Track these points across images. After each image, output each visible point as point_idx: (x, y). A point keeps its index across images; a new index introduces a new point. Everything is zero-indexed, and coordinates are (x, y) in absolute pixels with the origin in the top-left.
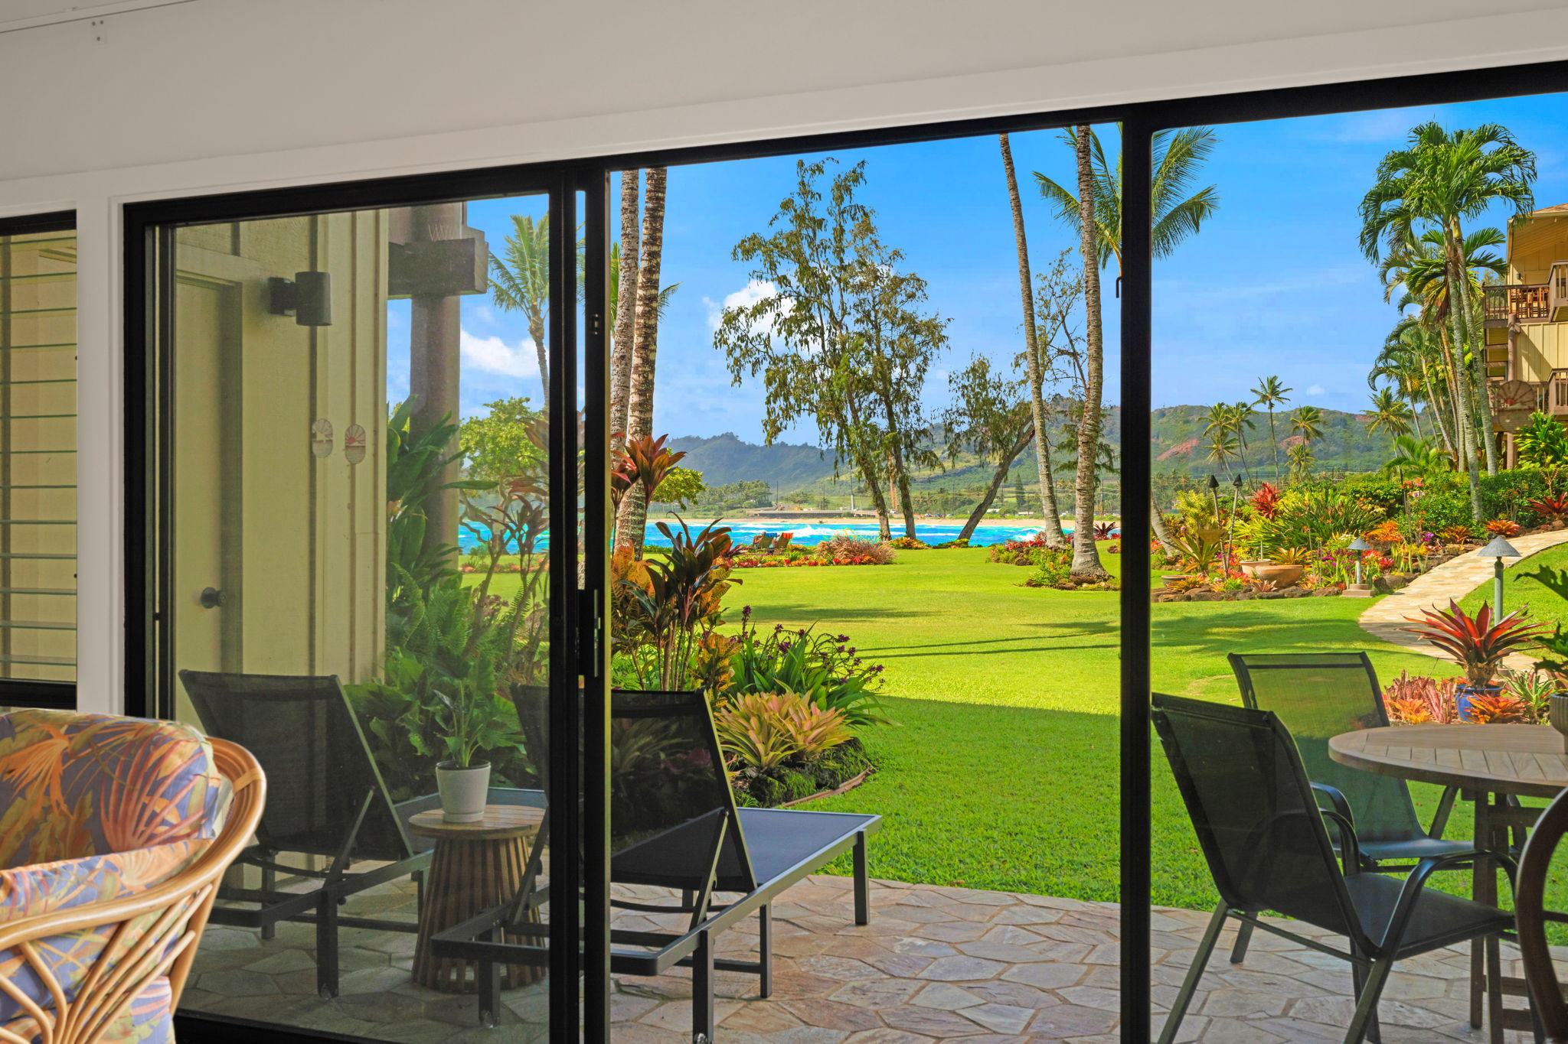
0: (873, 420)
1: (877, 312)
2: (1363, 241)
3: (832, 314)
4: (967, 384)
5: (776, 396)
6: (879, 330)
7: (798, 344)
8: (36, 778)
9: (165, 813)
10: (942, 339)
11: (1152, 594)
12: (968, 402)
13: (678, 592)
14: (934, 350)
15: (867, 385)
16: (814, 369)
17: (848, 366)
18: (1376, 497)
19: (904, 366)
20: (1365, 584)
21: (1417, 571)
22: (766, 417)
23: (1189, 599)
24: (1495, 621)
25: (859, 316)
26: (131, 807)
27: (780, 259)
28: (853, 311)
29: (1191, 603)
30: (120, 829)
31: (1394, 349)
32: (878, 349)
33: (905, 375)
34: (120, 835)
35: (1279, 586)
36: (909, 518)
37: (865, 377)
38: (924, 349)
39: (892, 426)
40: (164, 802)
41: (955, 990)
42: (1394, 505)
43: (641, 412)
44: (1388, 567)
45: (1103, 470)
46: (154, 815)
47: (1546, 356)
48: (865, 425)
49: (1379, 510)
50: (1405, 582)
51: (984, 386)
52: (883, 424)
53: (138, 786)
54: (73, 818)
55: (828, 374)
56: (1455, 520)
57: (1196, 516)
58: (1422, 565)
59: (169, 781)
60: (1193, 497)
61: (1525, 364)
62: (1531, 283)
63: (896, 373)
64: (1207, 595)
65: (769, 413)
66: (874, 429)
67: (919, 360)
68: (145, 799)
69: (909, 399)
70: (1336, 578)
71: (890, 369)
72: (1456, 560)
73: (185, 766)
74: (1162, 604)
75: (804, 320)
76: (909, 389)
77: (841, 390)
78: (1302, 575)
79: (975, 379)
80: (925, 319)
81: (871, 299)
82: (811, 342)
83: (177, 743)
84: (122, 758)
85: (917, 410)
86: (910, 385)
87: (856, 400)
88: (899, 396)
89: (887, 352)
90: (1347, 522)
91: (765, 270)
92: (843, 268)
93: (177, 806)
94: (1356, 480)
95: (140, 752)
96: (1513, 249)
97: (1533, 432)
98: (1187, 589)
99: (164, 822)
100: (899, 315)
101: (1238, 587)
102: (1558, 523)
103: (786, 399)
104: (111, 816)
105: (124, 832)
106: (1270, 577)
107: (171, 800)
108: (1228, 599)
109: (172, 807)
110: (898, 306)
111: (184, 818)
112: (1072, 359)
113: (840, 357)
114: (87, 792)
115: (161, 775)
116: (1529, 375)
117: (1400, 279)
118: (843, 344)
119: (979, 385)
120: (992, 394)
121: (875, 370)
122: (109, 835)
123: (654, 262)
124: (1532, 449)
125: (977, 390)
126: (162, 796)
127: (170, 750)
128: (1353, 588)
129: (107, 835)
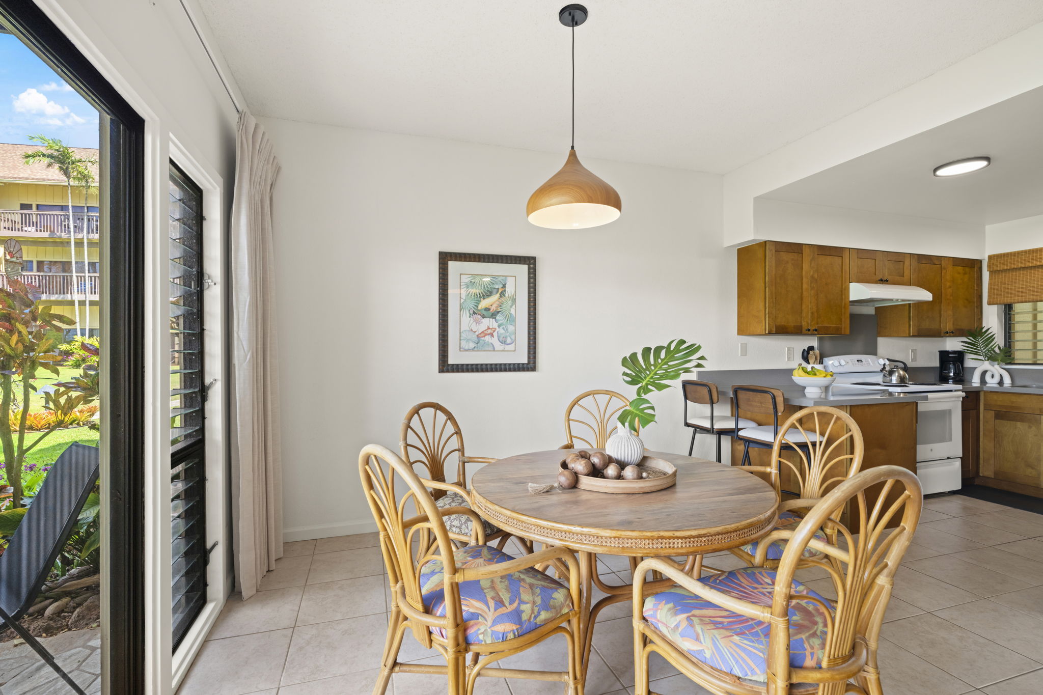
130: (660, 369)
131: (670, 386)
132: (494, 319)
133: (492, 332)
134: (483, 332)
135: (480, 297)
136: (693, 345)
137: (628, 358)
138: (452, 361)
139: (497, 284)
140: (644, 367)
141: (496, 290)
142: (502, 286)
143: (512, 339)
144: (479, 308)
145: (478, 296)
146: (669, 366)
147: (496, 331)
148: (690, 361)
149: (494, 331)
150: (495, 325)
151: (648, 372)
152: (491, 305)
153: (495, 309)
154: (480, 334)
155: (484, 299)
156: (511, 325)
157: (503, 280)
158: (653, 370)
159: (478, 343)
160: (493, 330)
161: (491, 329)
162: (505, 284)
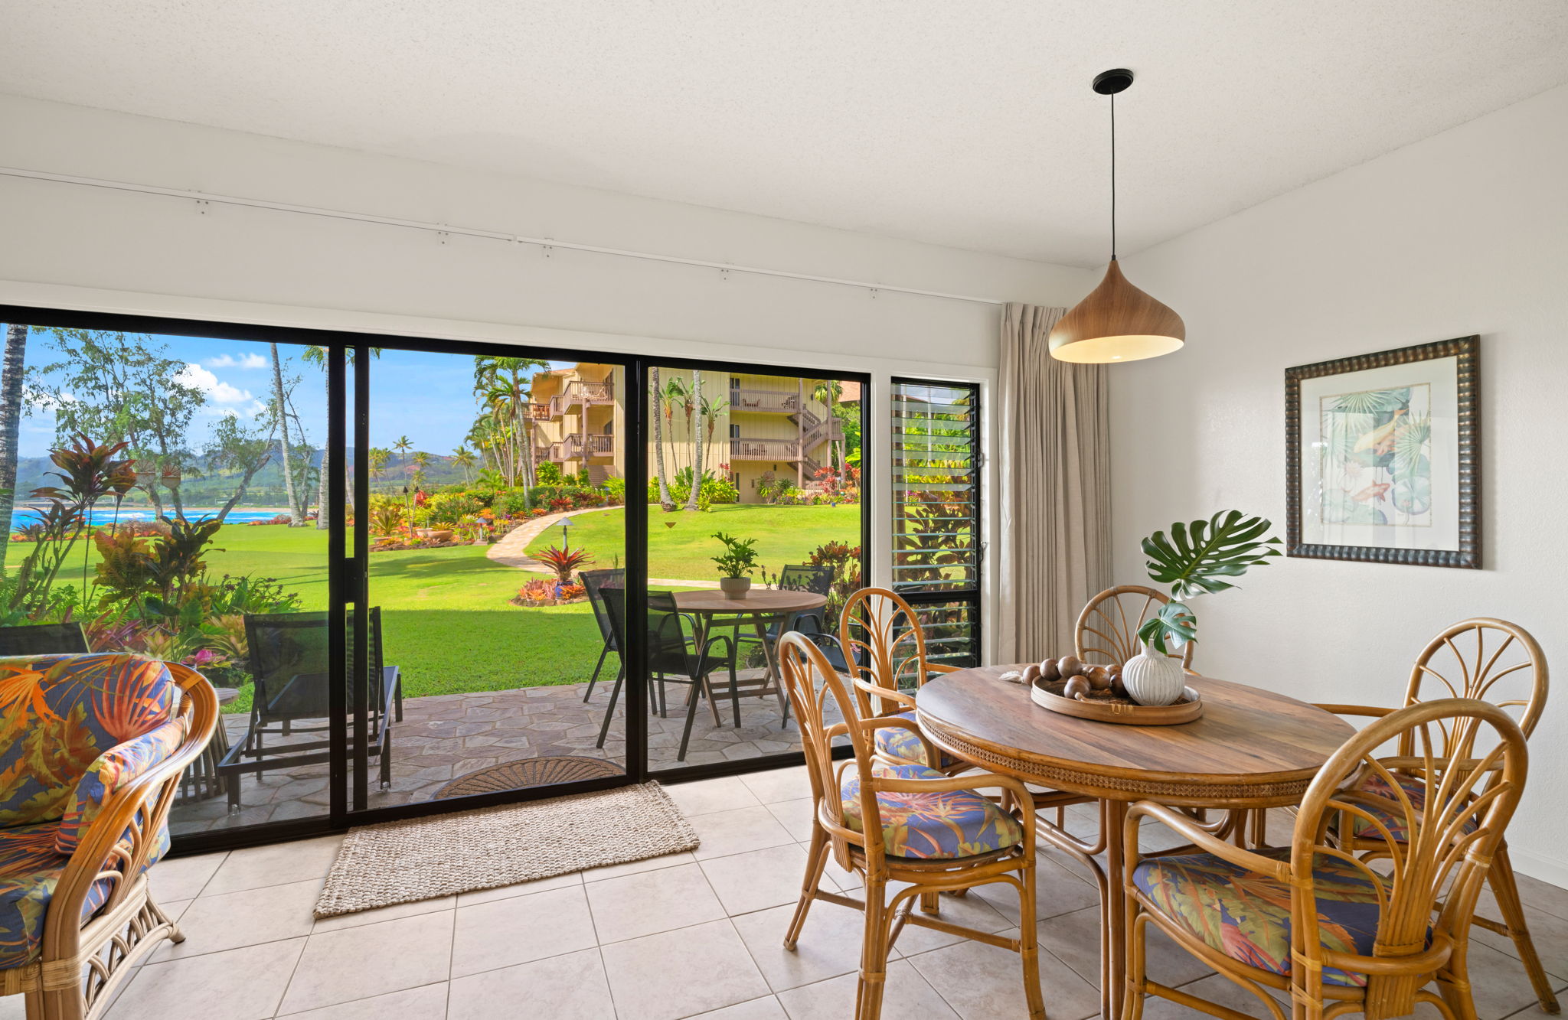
0: (149, 447)
1: (151, 380)
2: (475, 377)
3: (115, 378)
4: (221, 428)
5: (65, 427)
6: (153, 392)
7: (86, 395)
8: (14, 702)
9: (151, 707)
10: (202, 401)
11: (369, 547)
12: (222, 439)
13: (179, 557)
14: (196, 406)
15: (144, 425)
16: (99, 412)
17: (129, 412)
18: (479, 498)
19: (173, 415)
20: (484, 538)
21: (505, 532)
22: (56, 441)
23: (392, 549)
24: (570, 554)
25: (137, 381)
26: (124, 707)
27: (69, 338)
28: (132, 378)
29: (393, 552)
30: (117, 722)
31: (477, 428)
32: (153, 403)
33: (174, 421)
34: (118, 726)
35: (441, 541)
36: (178, 508)
37: (143, 420)
38: (188, 406)
39: (164, 450)
40: (150, 700)
41: (480, 738)
42: (488, 502)
43: (7, 437)
44: (492, 531)
45: (314, 481)
46: (144, 709)
47: (548, 436)
48: (143, 449)
49: (481, 503)
50: (501, 537)
51: (233, 431)
52: (156, 448)
53: (127, 693)
54: (67, 723)
55: (111, 416)
56: (518, 509)
57: (381, 507)
58: (508, 530)
59: (152, 687)
60: (379, 497)
61: (540, 440)
62: (542, 402)
63: (167, 419)
64: (401, 547)
65: (58, 438)
66: (150, 452)
67: (186, 412)
68: (135, 700)
69: (177, 435)
70: (469, 537)
71: (163, 416)
72: (521, 527)
73: (159, 677)
74: (376, 553)
75: (91, 379)
76: (177, 429)
77: (123, 427)
78: (450, 535)
79: (227, 426)
80: (191, 388)
81: (146, 372)
82: (97, 395)
83: (150, 663)
84: (107, 678)
85: (184, 442)
86: (177, 426)
87: (135, 434)
88: (169, 432)
89: (161, 406)
90: (469, 510)
91: (57, 344)
92: (124, 350)
93: (159, 702)
94: (470, 490)
95: (122, 672)
96: (534, 386)
97: (544, 469)
98: (390, 544)
99: (151, 712)
100: (170, 384)
101: (419, 542)
102: (561, 509)
103: (73, 429)
104: (107, 715)
105: (121, 723)
106: (436, 537)
107: (154, 698)
108: (414, 548)
109: (156, 702)
110: (169, 377)
111: (162, 708)
112: (294, 419)
113: (122, 406)
114: (78, 703)
115: (145, 684)
116: (541, 444)
117: (483, 395)
118: (125, 398)
119: (230, 430)
120: (239, 435)
121: (151, 415)
122: (107, 725)
123: (21, 336)
124: (544, 477)
125: (228, 433)
126: (148, 696)
127: (147, 668)
128: (478, 541)
129: (106, 728)
130: (1206, 557)
131: (1231, 586)
132: (1385, 468)
133: (1381, 491)
134: (1363, 492)
135: (1358, 431)
136: (1256, 519)
137: (1150, 538)
138: (1308, 538)
139: (1389, 403)
140: (1180, 554)
141: (1387, 415)
142: (1400, 406)
143: (1423, 504)
144: (1356, 449)
145: (1354, 429)
146: (1221, 552)
147: (1390, 490)
148: (1255, 545)
149: (1385, 490)
150: (1388, 478)
151: (1186, 563)
152: (1379, 444)
153: (1386, 450)
154: (1359, 494)
155: (1364, 434)
156: (1422, 476)
157: (1402, 394)
158: (1194, 559)
159: (1353, 511)
160: (1383, 487)
161: (1380, 485)
162: (1408, 401)
